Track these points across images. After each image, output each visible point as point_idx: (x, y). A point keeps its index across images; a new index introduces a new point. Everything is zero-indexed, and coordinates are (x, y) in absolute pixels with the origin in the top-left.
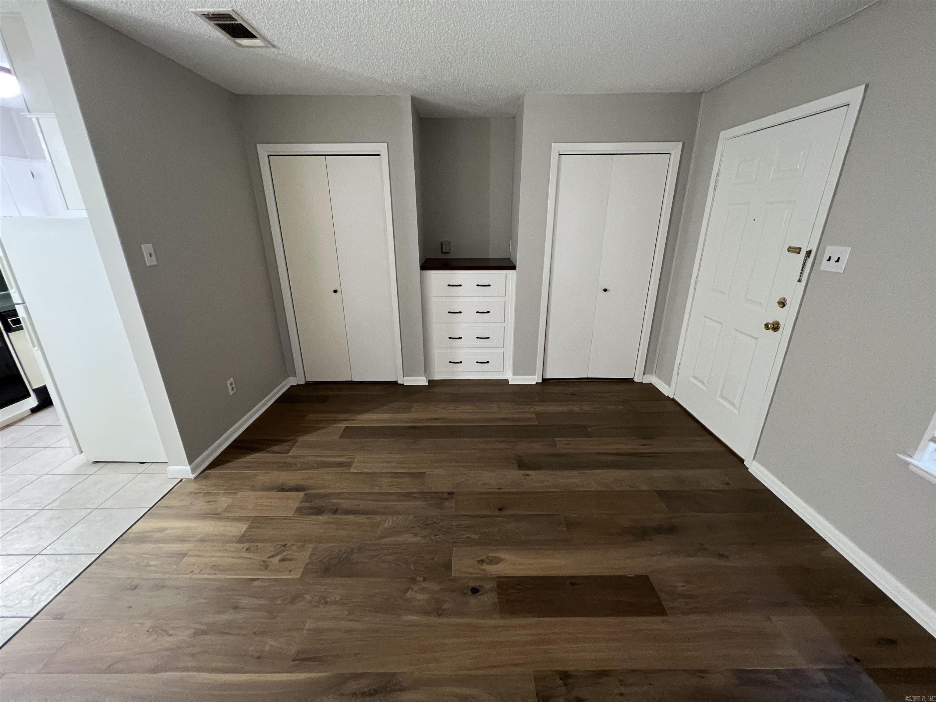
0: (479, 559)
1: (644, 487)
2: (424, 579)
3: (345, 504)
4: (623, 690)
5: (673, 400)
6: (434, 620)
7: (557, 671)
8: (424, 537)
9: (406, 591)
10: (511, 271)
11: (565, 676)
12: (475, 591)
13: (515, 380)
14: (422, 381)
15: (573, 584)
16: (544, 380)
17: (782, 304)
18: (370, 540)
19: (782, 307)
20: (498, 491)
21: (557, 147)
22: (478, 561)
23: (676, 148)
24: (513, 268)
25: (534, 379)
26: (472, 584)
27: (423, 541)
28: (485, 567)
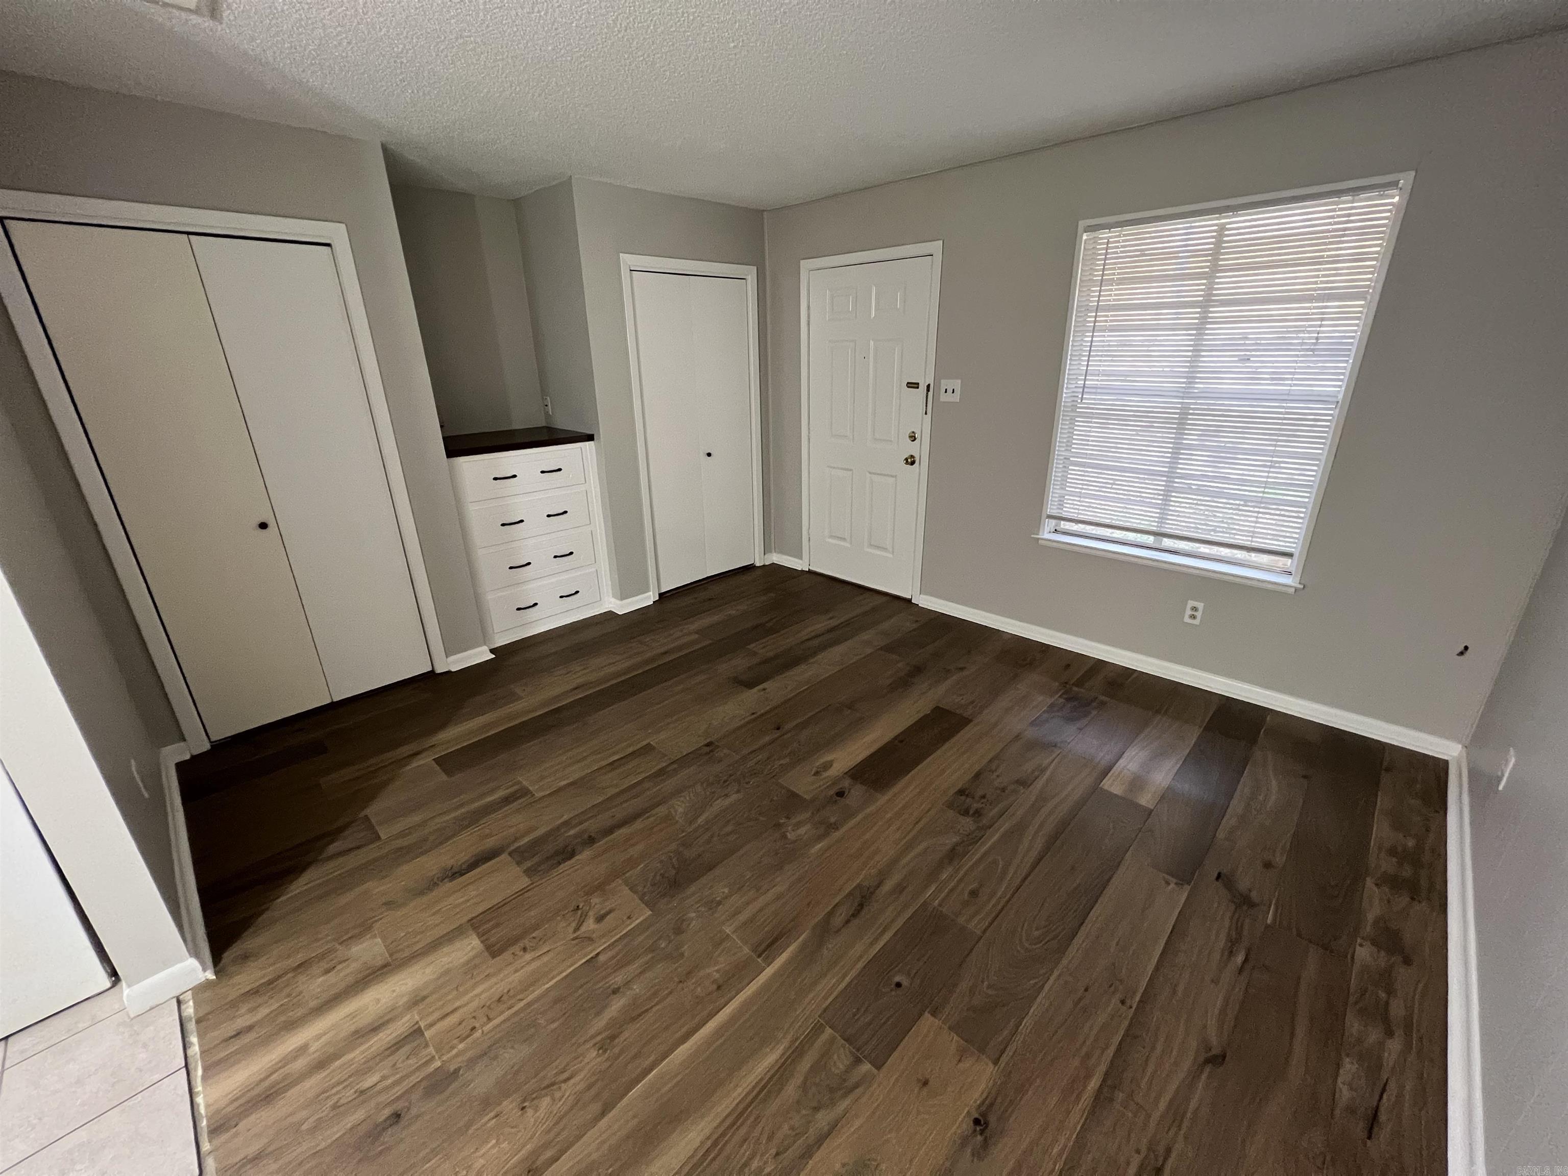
0: (813, 773)
1: (869, 651)
2: (788, 818)
3: (592, 826)
4: (997, 774)
5: (810, 572)
6: (837, 835)
7: (956, 793)
8: (738, 791)
9: (784, 836)
10: (587, 443)
11: (961, 792)
12: (841, 794)
13: (623, 607)
14: (481, 655)
15: (901, 741)
16: (661, 595)
17: (913, 438)
18: (683, 832)
19: (913, 441)
20: (753, 717)
21: (628, 260)
22: (814, 775)
23: (751, 273)
24: (590, 438)
25: (648, 598)
26: (832, 792)
27: (740, 796)
28: (825, 774)
